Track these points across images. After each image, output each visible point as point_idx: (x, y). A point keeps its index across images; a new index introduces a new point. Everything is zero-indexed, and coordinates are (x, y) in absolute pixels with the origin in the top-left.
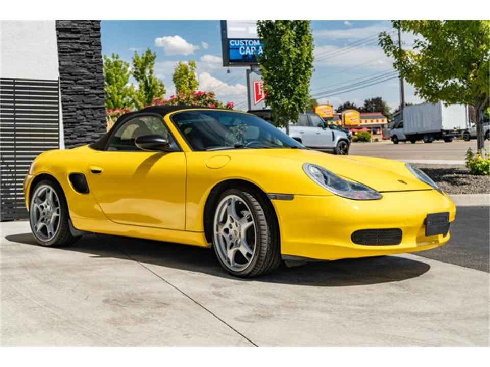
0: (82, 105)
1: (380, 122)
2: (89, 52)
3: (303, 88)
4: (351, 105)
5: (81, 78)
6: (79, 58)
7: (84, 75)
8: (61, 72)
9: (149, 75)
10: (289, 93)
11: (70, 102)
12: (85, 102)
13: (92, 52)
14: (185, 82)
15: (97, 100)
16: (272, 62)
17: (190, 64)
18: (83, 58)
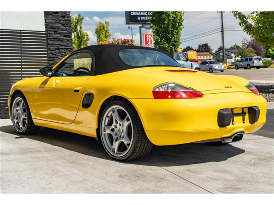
0: (59, 47)
1: (208, 58)
2: (63, 14)
3: (177, 38)
4: (190, 48)
5: (58, 30)
6: (57, 18)
7: (60, 28)
8: (46, 26)
9: (80, 29)
10: (168, 40)
11: (51, 45)
12: (61, 45)
13: (65, 14)
14: (103, 34)
15: (68, 43)
16: (158, 22)
17: (105, 23)
18: (59, 18)
